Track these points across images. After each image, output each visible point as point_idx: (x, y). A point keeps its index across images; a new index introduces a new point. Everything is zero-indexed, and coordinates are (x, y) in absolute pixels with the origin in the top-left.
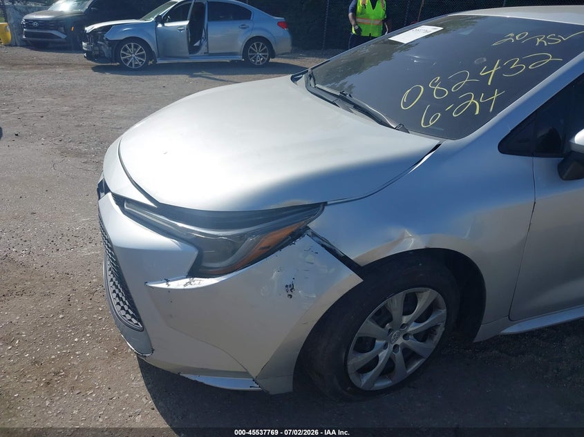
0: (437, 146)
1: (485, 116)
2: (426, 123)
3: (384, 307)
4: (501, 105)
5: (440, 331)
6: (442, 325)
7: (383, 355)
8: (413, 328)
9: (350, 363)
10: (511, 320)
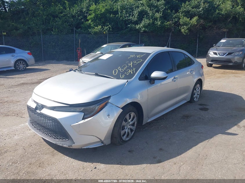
0: (128, 81)
1: (134, 74)
2: (122, 77)
3: (126, 118)
4: (136, 71)
5: (136, 123)
6: (136, 121)
7: (127, 131)
8: (131, 123)
9: (121, 133)
10: (149, 118)
